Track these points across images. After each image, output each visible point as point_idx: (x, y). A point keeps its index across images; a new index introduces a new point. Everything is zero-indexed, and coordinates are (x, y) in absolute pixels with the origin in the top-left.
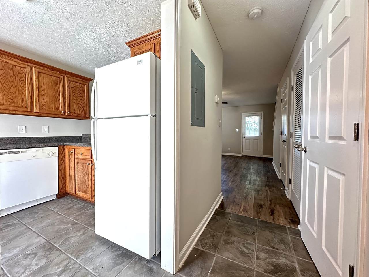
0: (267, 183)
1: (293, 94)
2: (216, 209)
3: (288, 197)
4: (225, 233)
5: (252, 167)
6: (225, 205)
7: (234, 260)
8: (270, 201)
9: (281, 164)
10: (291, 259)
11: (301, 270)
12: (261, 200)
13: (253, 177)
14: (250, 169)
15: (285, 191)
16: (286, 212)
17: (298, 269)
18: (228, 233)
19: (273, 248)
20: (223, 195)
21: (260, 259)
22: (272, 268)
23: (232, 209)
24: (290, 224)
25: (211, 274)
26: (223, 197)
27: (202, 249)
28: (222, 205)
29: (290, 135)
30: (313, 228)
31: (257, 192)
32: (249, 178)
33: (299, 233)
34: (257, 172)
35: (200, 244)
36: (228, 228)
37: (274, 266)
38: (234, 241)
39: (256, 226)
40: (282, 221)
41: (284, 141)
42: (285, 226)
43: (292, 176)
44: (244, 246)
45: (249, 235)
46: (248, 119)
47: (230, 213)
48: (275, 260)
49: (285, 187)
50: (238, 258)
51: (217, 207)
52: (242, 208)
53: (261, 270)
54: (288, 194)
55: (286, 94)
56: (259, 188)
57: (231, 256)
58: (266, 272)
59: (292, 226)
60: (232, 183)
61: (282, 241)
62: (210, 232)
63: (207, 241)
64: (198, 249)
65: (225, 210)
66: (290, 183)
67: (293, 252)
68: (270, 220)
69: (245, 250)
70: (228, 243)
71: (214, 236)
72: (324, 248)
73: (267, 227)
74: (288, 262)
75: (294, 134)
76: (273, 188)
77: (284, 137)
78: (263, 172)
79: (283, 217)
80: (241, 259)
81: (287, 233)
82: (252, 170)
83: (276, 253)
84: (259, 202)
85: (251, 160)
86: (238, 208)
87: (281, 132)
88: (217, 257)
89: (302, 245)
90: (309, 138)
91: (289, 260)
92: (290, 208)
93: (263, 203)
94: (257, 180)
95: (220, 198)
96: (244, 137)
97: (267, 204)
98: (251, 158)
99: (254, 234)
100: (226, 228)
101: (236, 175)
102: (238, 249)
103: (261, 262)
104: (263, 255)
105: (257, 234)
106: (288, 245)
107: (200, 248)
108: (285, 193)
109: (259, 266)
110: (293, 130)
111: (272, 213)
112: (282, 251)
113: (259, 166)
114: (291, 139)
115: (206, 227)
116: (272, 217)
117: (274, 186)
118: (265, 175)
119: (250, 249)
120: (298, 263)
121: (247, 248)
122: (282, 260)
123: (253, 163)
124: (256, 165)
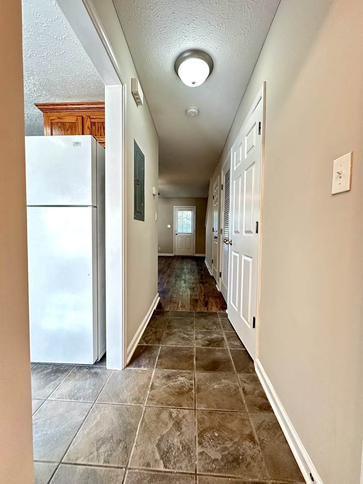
0: (201, 281)
1: (223, 192)
2: (155, 310)
3: (218, 290)
4: (167, 328)
5: (185, 267)
6: (163, 305)
7: (178, 345)
8: (204, 295)
9: (212, 260)
10: (221, 333)
11: (227, 338)
12: (196, 296)
13: (188, 277)
14: (183, 269)
15: (216, 285)
16: (217, 302)
17: (225, 338)
18: (169, 327)
19: (208, 329)
20: (159, 296)
21: (198, 339)
22: (208, 342)
23: (170, 307)
24: (220, 310)
25: (158, 359)
26: (159, 298)
27: (147, 345)
28: (160, 306)
29: (221, 231)
30: (235, 305)
31: (192, 289)
32: (183, 278)
33: (226, 315)
34: (191, 271)
35: (143, 341)
36: (169, 323)
37: (209, 341)
38: (175, 332)
39: (193, 317)
40: (214, 310)
41: (216, 237)
42: (216, 313)
43: (221, 270)
44: (185, 334)
45: (188, 325)
46: (180, 213)
47: (169, 311)
48: (209, 337)
49: (216, 282)
50: (180, 343)
51: (155, 308)
52: (180, 305)
53: (200, 346)
54: (219, 287)
55: (217, 191)
56: (194, 286)
57: (174, 343)
58: (203, 346)
59: (222, 312)
60: (167, 285)
61: (215, 323)
62: (151, 330)
63: (150, 337)
64: (142, 346)
65: (164, 309)
66: (220, 276)
67: (222, 328)
68: (204, 310)
69: (185, 336)
70: (171, 335)
71: (157, 332)
72: (242, 316)
73: (202, 316)
74: (219, 336)
75: (223, 230)
76: (206, 284)
77: (216, 234)
78: (196, 270)
79: (215, 306)
80: (183, 343)
81: (218, 317)
82: (185, 270)
83: (210, 333)
84: (195, 298)
85: (184, 260)
86: (176, 306)
87: (213, 229)
88: (162, 347)
89: (228, 323)
90: (233, 233)
91: (219, 334)
92: (220, 299)
93: (198, 298)
94: (191, 279)
95: (157, 300)
96: (177, 234)
97: (202, 298)
98: (183, 258)
99: (192, 323)
100: (167, 324)
101: (170, 276)
102: (179, 336)
103: (200, 341)
104: (200, 336)
105: (194, 323)
106: (219, 324)
107: (145, 344)
108: (216, 287)
109: (198, 344)
110: (222, 227)
111: (206, 304)
112: (214, 330)
113: (192, 265)
114: (221, 235)
115: (147, 327)
116: (206, 308)
117: (206, 283)
118: (199, 273)
119: (190, 335)
120: (226, 335)
121: (187, 334)
122: (215, 336)
123: (187, 263)
124: (190, 265)
